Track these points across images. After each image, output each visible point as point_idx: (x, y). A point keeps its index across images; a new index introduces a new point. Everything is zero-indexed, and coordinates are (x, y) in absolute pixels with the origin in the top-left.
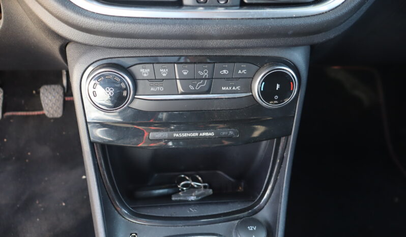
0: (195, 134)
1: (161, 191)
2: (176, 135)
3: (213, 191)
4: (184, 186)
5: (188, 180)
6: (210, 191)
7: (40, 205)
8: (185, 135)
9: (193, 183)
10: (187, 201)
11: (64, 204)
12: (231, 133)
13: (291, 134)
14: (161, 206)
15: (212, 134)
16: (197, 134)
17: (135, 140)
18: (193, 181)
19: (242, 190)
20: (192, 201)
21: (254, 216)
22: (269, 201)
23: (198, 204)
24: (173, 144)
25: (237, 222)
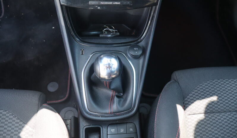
0: (111, 3)
1: (94, 33)
2: (102, 3)
3: (120, 34)
4: (105, 31)
5: (107, 28)
6: (118, 34)
7: (33, 41)
8: (106, 3)
9: (110, 30)
10: (107, 37)
11: (44, 41)
12: (128, 3)
13: (157, 5)
14: (94, 38)
15: (119, 3)
16: (112, 3)
17: (82, 5)
18: (110, 29)
19: (134, 34)
20: (109, 37)
21: (138, 44)
22: (145, 38)
23: (112, 38)
24: (100, 8)
25: (129, 46)
